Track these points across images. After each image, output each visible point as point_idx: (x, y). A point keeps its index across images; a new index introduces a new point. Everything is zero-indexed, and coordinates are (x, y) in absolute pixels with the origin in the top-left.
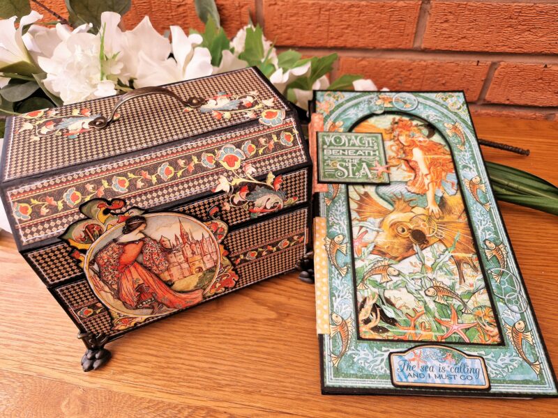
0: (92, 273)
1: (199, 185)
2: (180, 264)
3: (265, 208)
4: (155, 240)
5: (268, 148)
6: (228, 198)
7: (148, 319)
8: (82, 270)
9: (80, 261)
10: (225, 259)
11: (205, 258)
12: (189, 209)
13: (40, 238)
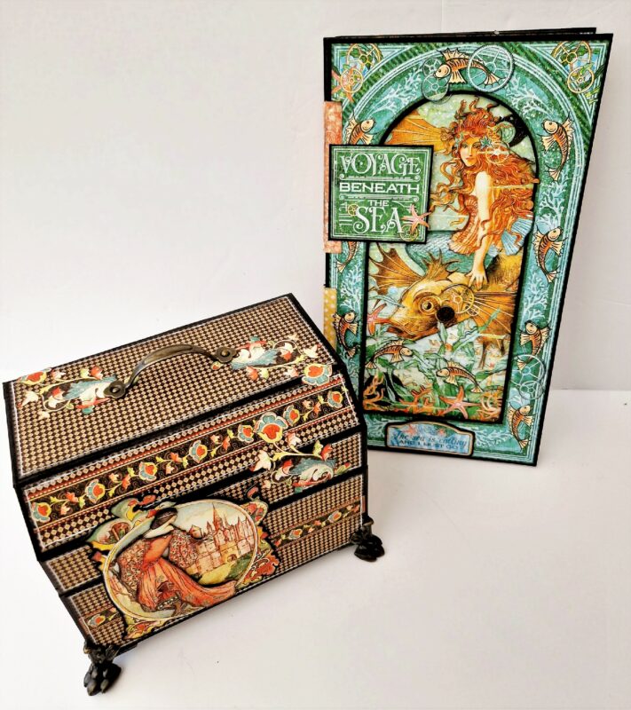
0: (111, 574)
1: (236, 464)
2: (210, 554)
3: (312, 480)
4: (184, 531)
5: (313, 412)
6: (269, 475)
7: (168, 622)
8: (101, 572)
9: (100, 563)
10: (264, 542)
11: (240, 544)
12: (225, 493)
13: (60, 542)
